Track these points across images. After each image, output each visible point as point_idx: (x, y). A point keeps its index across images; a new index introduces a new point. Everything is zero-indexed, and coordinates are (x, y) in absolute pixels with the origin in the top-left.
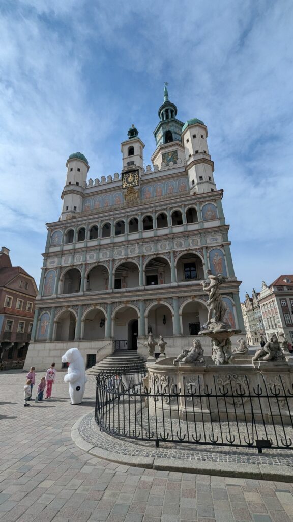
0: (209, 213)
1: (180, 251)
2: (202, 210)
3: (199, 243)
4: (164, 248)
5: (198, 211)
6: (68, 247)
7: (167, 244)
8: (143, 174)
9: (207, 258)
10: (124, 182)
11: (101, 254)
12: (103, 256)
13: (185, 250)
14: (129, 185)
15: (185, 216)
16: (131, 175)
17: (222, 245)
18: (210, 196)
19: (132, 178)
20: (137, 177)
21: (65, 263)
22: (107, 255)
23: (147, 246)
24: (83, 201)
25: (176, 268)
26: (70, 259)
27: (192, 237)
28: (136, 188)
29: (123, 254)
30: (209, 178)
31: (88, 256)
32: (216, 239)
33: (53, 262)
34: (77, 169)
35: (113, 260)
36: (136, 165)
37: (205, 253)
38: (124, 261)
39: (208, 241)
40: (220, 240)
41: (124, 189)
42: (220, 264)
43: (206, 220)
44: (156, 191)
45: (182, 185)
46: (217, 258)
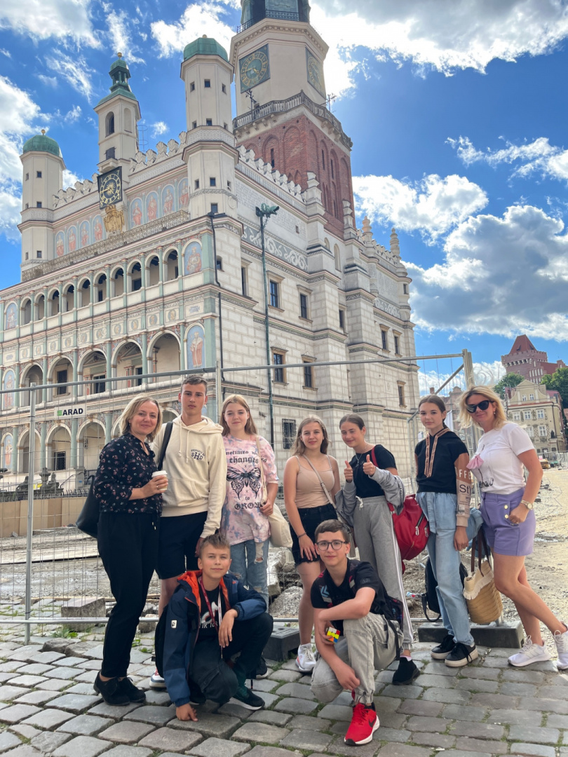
0: (193, 259)
1: (154, 331)
2: (184, 255)
3: (177, 317)
4: (135, 327)
5: (179, 256)
6: (26, 331)
7: (139, 321)
8: (131, 172)
9: (184, 341)
10: (102, 195)
11: (64, 341)
12: (66, 344)
13: (159, 330)
14: (109, 201)
15: (163, 268)
16: (110, 179)
17: (202, 319)
18: (194, 228)
19: (111, 185)
20: (118, 182)
21: (24, 358)
22: (70, 342)
23: (117, 325)
24: (54, 235)
25: (150, 359)
26: (29, 350)
27: (169, 305)
28: (119, 205)
29: (88, 340)
30: (213, 181)
31: (49, 345)
32: (197, 309)
33: (10, 357)
34: (36, 174)
35: (77, 351)
36: (118, 155)
37: (181, 333)
38: (90, 351)
39: (188, 313)
40: (201, 310)
41: (101, 209)
42: (199, 350)
43: (188, 274)
44: (149, 209)
45: (183, 192)
46: (196, 341)
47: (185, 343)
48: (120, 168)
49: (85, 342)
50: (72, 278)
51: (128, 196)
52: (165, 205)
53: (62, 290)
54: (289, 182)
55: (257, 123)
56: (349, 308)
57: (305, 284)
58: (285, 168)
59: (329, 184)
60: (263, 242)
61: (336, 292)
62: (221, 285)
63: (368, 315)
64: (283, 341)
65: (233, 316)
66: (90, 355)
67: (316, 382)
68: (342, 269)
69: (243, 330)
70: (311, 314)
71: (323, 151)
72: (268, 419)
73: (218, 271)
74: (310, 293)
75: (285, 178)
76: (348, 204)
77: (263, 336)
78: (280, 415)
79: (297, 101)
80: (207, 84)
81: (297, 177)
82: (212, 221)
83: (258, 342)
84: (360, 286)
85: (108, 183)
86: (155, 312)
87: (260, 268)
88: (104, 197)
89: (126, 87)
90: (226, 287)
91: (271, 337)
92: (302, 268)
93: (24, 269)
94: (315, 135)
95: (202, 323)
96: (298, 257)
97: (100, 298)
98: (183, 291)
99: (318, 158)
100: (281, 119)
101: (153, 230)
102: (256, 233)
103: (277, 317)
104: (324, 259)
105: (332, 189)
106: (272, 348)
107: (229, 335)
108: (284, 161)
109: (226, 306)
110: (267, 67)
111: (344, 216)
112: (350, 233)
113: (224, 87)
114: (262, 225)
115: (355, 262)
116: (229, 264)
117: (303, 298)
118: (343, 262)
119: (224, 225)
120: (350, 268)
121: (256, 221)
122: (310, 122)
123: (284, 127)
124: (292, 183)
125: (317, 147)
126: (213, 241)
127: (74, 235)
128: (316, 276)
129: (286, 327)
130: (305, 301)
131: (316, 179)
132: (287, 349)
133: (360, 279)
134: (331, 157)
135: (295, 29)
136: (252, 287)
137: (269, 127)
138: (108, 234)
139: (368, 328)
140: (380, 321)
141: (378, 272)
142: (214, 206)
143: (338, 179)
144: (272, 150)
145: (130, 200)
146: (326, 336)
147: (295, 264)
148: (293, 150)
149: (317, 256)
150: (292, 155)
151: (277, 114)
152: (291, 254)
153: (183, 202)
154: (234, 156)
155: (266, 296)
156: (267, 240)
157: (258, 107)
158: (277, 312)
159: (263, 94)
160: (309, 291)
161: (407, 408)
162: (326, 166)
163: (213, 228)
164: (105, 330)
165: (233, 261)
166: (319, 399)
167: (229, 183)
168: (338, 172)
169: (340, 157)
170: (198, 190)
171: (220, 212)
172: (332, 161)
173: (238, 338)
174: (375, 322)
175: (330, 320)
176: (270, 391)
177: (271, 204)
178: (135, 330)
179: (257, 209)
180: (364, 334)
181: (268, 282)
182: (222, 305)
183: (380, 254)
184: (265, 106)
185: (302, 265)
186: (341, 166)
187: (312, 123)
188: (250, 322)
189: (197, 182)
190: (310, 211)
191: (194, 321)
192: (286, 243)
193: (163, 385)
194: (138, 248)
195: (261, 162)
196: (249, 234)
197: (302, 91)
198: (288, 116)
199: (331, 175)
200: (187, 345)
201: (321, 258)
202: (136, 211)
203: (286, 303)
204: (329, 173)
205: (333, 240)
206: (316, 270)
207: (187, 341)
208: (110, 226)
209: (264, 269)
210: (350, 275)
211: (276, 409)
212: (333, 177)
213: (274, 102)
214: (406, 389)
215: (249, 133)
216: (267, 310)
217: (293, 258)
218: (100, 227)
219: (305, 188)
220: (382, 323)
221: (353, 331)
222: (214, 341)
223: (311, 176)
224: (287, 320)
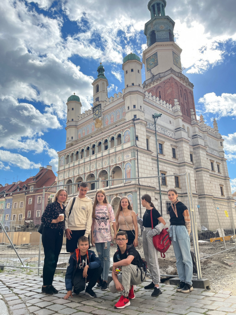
0: (127, 137)
1: (112, 165)
2: (123, 136)
3: (121, 160)
4: (105, 163)
5: (121, 136)
6: (67, 167)
7: (107, 161)
8: (105, 106)
9: (123, 169)
10: (94, 115)
11: (80, 170)
12: (81, 171)
13: (114, 165)
14: (96, 117)
15: (116, 141)
16: (97, 109)
17: (131, 160)
18: (127, 125)
19: (97, 111)
20: (100, 110)
21: (66, 177)
22: (82, 170)
23: (99, 163)
24: (78, 130)
25: (111, 176)
26: (68, 174)
27: (118, 155)
28: (100, 118)
29: (89, 169)
30: (134, 106)
31: (75, 172)
32: (128, 156)
33: (61, 176)
34: (71, 109)
35: (85, 174)
36: (100, 100)
37: (123, 166)
38: (89, 174)
39: (125, 158)
40: (130, 157)
41: (94, 120)
42: (129, 172)
43: (125, 143)
44: (111, 119)
45: (124, 111)
46: (128, 169)
47: (124, 170)
48: (100, 104)
49: (87, 170)
50: (83, 146)
51: (103, 114)
52: (117, 117)
53: (80, 151)
54: (166, 103)
55: (153, 82)
56: (195, 153)
57: (174, 144)
58: (165, 98)
59: (184, 103)
60: (155, 128)
61: (188, 147)
62: (138, 146)
63: (204, 156)
64: (165, 168)
65: (143, 158)
66: (89, 175)
67: (181, 185)
68: (191, 137)
69: (147, 164)
70: (177, 156)
71: (181, 90)
72: (159, 201)
73: (137, 141)
74: (177, 148)
75: (165, 102)
76: (193, 110)
77: (156, 166)
78: (165, 199)
79: (169, 72)
80: (132, 70)
81: (170, 101)
82: (134, 122)
83: (154, 169)
84: (199, 143)
85: (96, 110)
86: (113, 158)
87: (154, 139)
88: (95, 115)
89: (103, 75)
90: (140, 147)
91: (160, 166)
92: (173, 137)
93: (67, 144)
94: (177, 84)
95: (131, 162)
96: (171, 133)
97: (93, 153)
98: (123, 149)
99: (179, 93)
100: (163, 80)
101: (112, 127)
102: (152, 125)
103: (162, 158)
104: (182, 134)
105: (185, 105)
106: (160, 171)
107: (141, 166)
108: (165, 96)
109: (140, 154)
110: (157, 60)
111: (191, 115)
112: (194, 122)
113: (138, 71)
114: (155, 121)
115: (197, 134)
116: (141, 138)
117: (174, 150)
118: (191, 134)
119: (139, 123)
120: (195, 136)
121: (153, 120)
122: (175, 79)
123: (164, 83)
124: (168, 104)
125: (178, 88)
126: (134, 129)
127: (84, 130)
128: (179, 140)
129: (166, 162)
130: (175, 151)
131: (178, 101)
132: (167, 171)
133: (199, 141)
134: (184, 92)
135: (168, 45)
136: (151, 146)
137: (158, 83)
138: (96, 129)
139: (204, 161)
140: (209, 158)
141: (208, 137)
142: (135, 116)
143: (188, 100)
144: (160, 92)
145: (104, 116)
146: (185, 165)
147: (170, 136)
148: (168, 91)
149: (179, 132)
150: (168, 93)
151: (161, 78)
152: (168, 132)
153: (124, 115)
154: (143, 96)
155: (157, 149)
156: (157, 127)
157: (154, 76)
158: (162, 156)
159: (155, 71)
160: (176, 147)
161: (225, 196)
162: (182, 96)
163: (134, 124)
164: (95, 166)
165: (143, 137)
166: (183, 193)
167: (141, 107)
168: (188, 98)
169: (188, 92)
170: (129, 110)
171: (137, 118)
172: (185, 94)
173: (145, 167)
174: (207, 159)
175: (186, 159)
176: (160, 189)
177: (158, 113)
178: (105, 165)
179: (153, 115)
180: (202, 164)
181: (158, 144)
182: (138, 154)
183: (208, 130)
184: (156, 75)
185: (173, 136)
186: (189, 95)
187: (176, 80)
188: (150, 160)
189: (129, 107)
190: (176, 115)
191: (127, 161)
192: (166, 128)
193: (116, 187)
194: (107, 134)
195: (154, 97)
196: (150, 125)
197: (171, 68)
198: (166, 78)
199: (185, 99)
200: (125, 171)
201: (181, 133)
202: (107, 120)
203: (166, 152)
204: (184, 99)
205: (186, 125)
206: (179, 138)
207: (125, 169)
208: (97, 126)
209: (156, 139)
210: (195, 139)
211: (163, 197)
212: (185, 100)
213: (160, 73)
214: (224, 188)
215: (150, 86)
216: (158, 155)
217: (169, 134)
218: (94, 127)
219: (173, 105)
220: (211, 159)
221: (197, 163)
222: (135, 169)
223: (176, 100)
224: (166, 159)
